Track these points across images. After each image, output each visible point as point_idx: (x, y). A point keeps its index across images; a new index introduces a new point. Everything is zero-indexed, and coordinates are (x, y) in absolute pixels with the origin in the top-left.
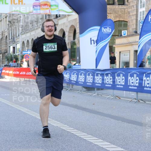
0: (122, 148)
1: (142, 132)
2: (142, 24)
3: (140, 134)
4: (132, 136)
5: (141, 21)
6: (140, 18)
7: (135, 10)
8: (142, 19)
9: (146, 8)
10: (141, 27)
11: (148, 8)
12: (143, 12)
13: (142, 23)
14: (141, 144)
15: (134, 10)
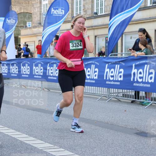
0: (26, 134)
1: (46, 119)
2: (45, 17)
3: (44, 120)
4: (36, 123)
5: (44, 13)
6: (44, 10)
7: (39, 3)
8: (45, 12)
9: (49, 1)
10: (44, 19)
11: (51, 1)
12: (47, 4)
13: (45, 15)
14: (45, 130)
15: (37, 2)
